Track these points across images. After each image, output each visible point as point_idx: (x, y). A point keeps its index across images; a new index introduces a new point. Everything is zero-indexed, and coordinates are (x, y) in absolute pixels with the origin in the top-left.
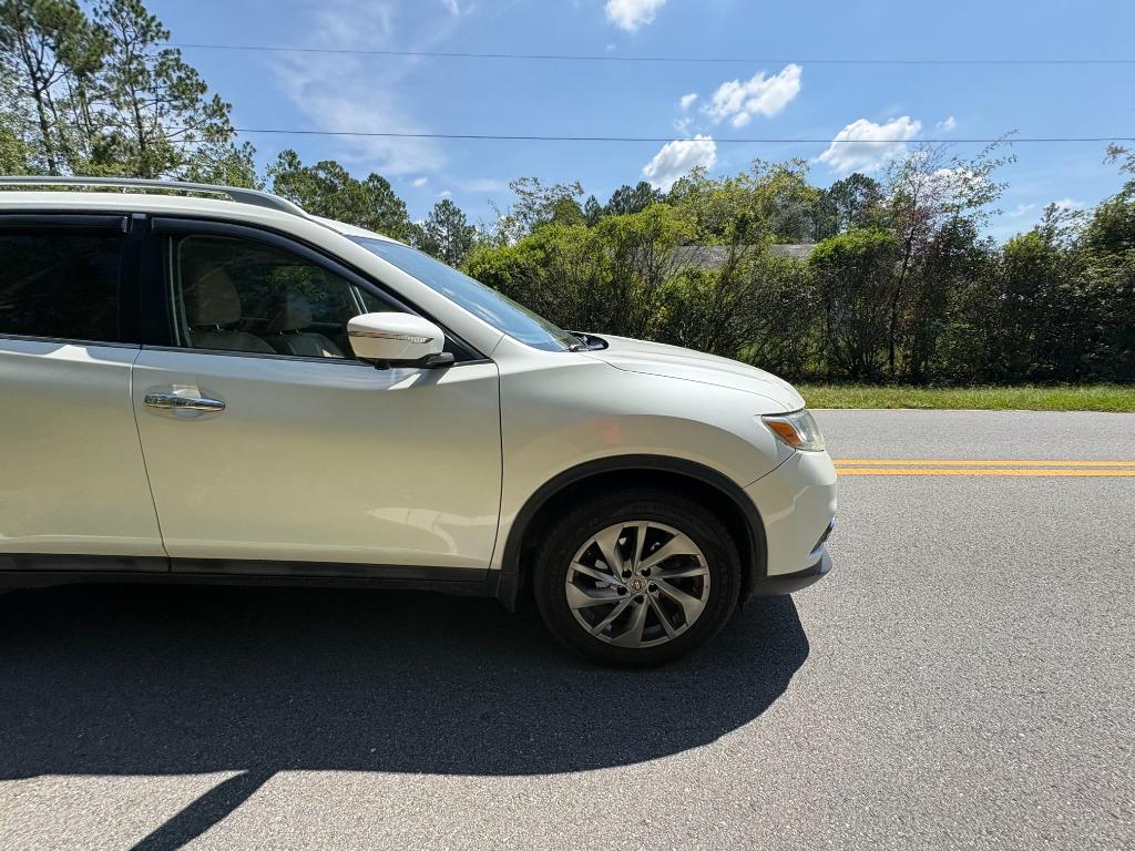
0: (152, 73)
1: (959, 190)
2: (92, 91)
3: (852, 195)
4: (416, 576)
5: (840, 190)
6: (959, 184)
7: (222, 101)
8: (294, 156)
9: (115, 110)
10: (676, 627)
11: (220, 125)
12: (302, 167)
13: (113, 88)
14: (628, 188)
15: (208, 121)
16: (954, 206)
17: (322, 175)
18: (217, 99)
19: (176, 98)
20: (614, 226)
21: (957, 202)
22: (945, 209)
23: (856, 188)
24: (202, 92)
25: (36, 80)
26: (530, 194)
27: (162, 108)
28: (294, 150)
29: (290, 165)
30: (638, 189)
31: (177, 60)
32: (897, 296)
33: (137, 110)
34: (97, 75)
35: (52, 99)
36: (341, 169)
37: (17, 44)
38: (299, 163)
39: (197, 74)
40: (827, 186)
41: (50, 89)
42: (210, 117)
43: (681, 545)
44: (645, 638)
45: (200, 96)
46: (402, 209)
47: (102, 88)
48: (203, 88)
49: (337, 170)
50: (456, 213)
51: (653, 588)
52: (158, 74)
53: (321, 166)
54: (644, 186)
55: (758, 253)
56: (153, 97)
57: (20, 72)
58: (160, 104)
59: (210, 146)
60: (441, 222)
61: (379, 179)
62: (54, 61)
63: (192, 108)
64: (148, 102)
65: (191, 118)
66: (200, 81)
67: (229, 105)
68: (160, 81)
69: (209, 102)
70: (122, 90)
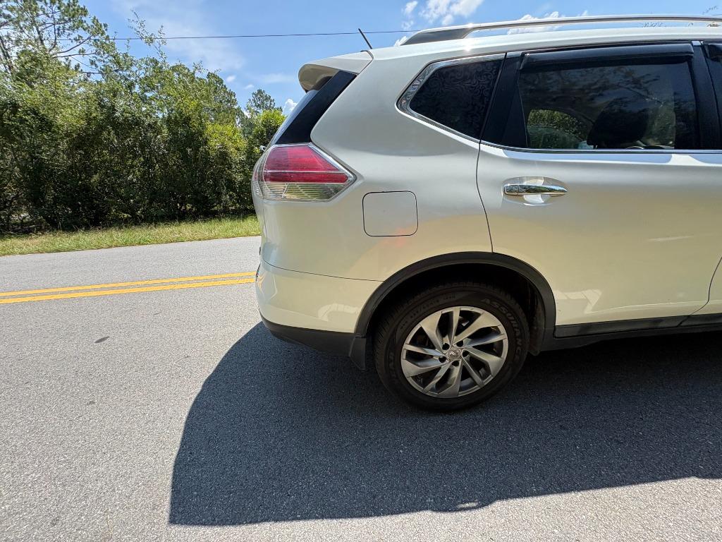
7: (100, 23)
13: (14, 16)
15: (93, 38)
18: (96, 20)
19: (67, 21)
24: (85, 15)
27: (59, 30)
33: (39, 32)
36: (189, 70)
42: (93, 34)
45: (84, 19)
46: (233, 98)
48: (84, 11)
49: (186, 71)
50: (268, 98)
52: (52, 2)
56: (50, 21)
58: (57, 26)
59: (99, 57)
60: (258, 106)
61: (215, 76)
63: (80, 28)
64: (48, 25)
65: (79, 36)
66: (82, 6)
67: (105, 25)
68: (56, 9)
69: (90, 23)
70: (23, 16)
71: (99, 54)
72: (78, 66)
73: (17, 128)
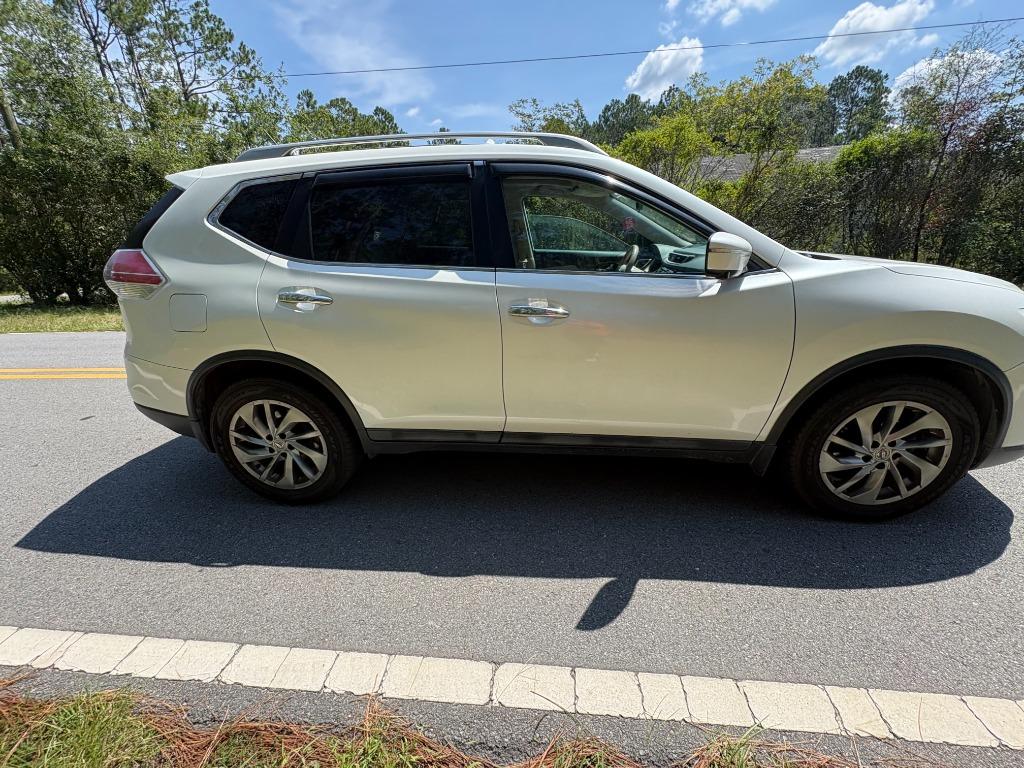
0: (189, 26)
1: (1013, 76)
2: (139, 50)
3: (853, 90)
4: (689, 447)
5: (841, 86)
6: (1014, 69)
7: (247, 49)
8: (311, 96)
9: (159, 66)
10: (909, 488)
11: (248, 72)
12: (317, 106)
14: (618, 102)
15: (237, 69)
16: (1004, 95)
17: (334, 112)
18: (242, 47)
19: (209, 49)
20: (638, 143)
21: (1008, 90)
22: (993, 98)
23: (858, 83)
24: (230, 41)
25: (96, 43)
26: (529, 116)
27: (199, 60)
28: (310, 91)
29: (308, 106)
30: (627, 102)
31: (206, 11)
32: (928, 197)
33: (178, 64)
34: (142, 33)
35: (110, 61)
36: (351, 105)
37: (76, 10)
38: (315, 102)
39: (224, 24)
40: (826, 82)
41: (106, 51)
42: (238, 64)
43: (933, 420)
44: (880, 497)
45: (229, 45)
47: (148, 46)
48: (230, 37)
49: (348, 106)
51: (896, 456)
52: (194, 27)
53: (333, 104)
54: (633, 99)
55: (784, 160)
56: (191, 50)
57: (81, 38)
58: (197, 56)
61: (383, 112)
62: (108, 25)
63: (223, 58)
64: (187, 55)
65: (223, 67)
66: (227, 30)
67: (253, 52)
68: (196, 34)
69: (237, 51)
70: (164, 45)
71: (243, 88)
72: (217, 104)
73: (126, 186)
